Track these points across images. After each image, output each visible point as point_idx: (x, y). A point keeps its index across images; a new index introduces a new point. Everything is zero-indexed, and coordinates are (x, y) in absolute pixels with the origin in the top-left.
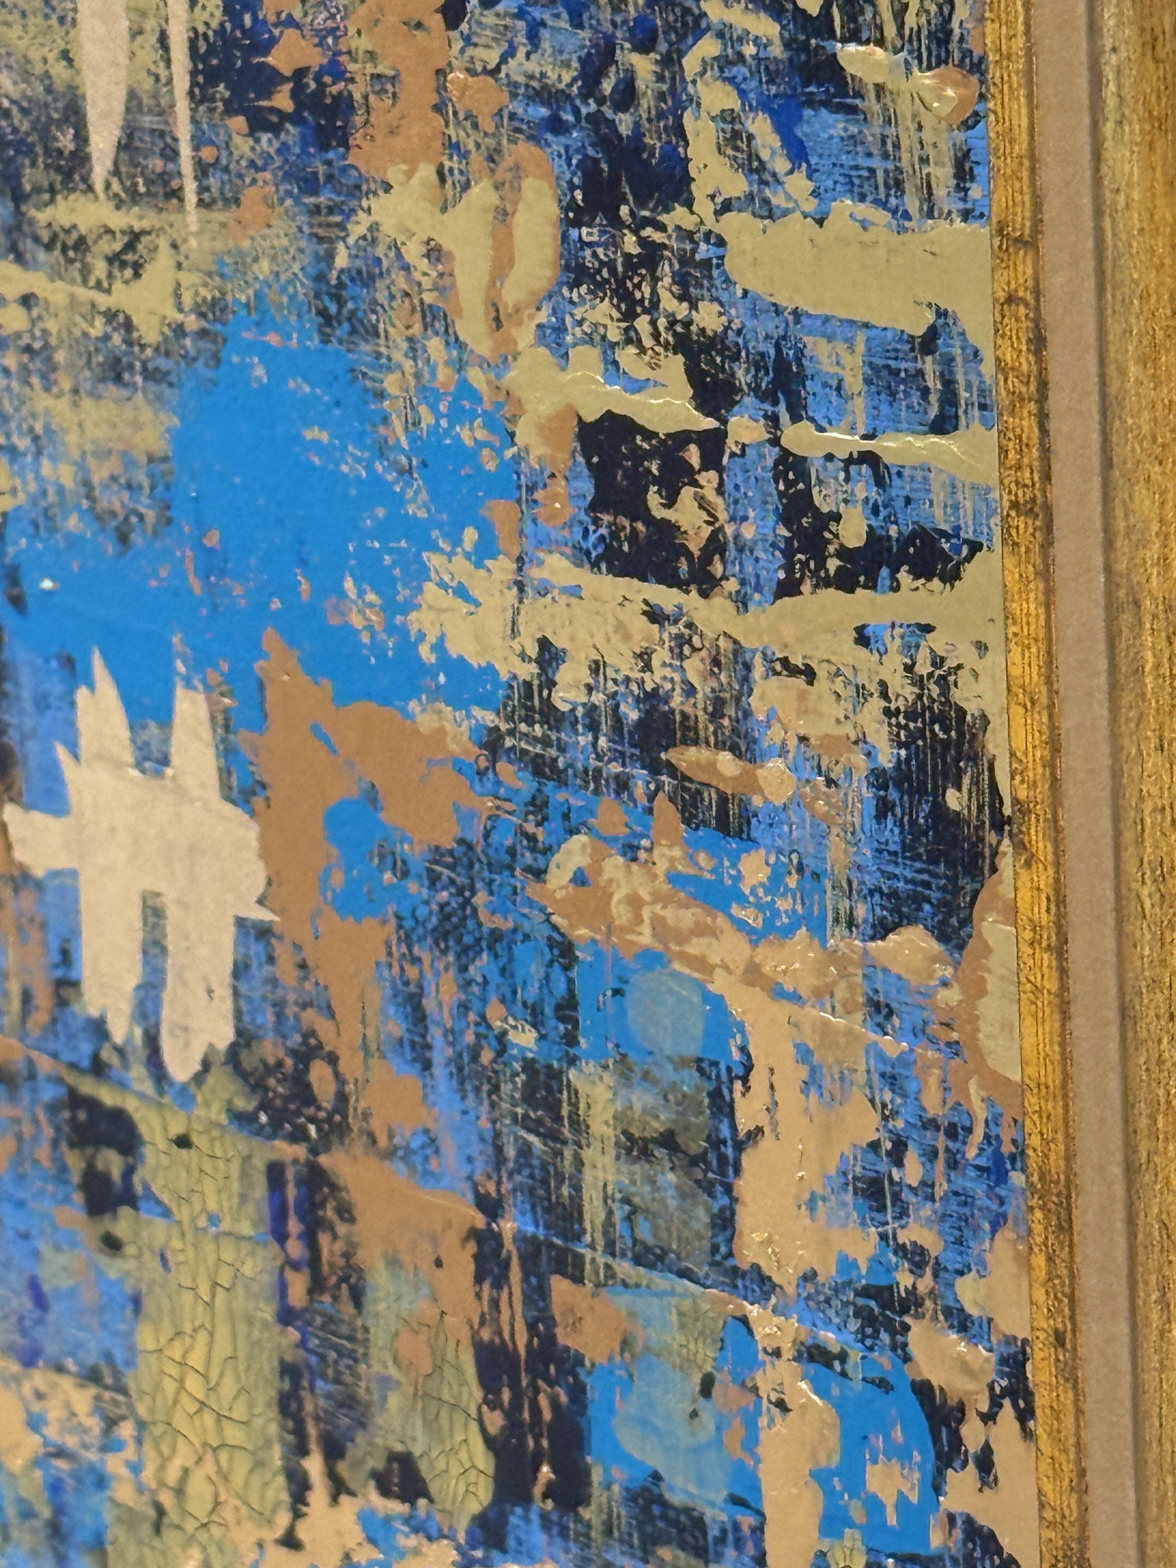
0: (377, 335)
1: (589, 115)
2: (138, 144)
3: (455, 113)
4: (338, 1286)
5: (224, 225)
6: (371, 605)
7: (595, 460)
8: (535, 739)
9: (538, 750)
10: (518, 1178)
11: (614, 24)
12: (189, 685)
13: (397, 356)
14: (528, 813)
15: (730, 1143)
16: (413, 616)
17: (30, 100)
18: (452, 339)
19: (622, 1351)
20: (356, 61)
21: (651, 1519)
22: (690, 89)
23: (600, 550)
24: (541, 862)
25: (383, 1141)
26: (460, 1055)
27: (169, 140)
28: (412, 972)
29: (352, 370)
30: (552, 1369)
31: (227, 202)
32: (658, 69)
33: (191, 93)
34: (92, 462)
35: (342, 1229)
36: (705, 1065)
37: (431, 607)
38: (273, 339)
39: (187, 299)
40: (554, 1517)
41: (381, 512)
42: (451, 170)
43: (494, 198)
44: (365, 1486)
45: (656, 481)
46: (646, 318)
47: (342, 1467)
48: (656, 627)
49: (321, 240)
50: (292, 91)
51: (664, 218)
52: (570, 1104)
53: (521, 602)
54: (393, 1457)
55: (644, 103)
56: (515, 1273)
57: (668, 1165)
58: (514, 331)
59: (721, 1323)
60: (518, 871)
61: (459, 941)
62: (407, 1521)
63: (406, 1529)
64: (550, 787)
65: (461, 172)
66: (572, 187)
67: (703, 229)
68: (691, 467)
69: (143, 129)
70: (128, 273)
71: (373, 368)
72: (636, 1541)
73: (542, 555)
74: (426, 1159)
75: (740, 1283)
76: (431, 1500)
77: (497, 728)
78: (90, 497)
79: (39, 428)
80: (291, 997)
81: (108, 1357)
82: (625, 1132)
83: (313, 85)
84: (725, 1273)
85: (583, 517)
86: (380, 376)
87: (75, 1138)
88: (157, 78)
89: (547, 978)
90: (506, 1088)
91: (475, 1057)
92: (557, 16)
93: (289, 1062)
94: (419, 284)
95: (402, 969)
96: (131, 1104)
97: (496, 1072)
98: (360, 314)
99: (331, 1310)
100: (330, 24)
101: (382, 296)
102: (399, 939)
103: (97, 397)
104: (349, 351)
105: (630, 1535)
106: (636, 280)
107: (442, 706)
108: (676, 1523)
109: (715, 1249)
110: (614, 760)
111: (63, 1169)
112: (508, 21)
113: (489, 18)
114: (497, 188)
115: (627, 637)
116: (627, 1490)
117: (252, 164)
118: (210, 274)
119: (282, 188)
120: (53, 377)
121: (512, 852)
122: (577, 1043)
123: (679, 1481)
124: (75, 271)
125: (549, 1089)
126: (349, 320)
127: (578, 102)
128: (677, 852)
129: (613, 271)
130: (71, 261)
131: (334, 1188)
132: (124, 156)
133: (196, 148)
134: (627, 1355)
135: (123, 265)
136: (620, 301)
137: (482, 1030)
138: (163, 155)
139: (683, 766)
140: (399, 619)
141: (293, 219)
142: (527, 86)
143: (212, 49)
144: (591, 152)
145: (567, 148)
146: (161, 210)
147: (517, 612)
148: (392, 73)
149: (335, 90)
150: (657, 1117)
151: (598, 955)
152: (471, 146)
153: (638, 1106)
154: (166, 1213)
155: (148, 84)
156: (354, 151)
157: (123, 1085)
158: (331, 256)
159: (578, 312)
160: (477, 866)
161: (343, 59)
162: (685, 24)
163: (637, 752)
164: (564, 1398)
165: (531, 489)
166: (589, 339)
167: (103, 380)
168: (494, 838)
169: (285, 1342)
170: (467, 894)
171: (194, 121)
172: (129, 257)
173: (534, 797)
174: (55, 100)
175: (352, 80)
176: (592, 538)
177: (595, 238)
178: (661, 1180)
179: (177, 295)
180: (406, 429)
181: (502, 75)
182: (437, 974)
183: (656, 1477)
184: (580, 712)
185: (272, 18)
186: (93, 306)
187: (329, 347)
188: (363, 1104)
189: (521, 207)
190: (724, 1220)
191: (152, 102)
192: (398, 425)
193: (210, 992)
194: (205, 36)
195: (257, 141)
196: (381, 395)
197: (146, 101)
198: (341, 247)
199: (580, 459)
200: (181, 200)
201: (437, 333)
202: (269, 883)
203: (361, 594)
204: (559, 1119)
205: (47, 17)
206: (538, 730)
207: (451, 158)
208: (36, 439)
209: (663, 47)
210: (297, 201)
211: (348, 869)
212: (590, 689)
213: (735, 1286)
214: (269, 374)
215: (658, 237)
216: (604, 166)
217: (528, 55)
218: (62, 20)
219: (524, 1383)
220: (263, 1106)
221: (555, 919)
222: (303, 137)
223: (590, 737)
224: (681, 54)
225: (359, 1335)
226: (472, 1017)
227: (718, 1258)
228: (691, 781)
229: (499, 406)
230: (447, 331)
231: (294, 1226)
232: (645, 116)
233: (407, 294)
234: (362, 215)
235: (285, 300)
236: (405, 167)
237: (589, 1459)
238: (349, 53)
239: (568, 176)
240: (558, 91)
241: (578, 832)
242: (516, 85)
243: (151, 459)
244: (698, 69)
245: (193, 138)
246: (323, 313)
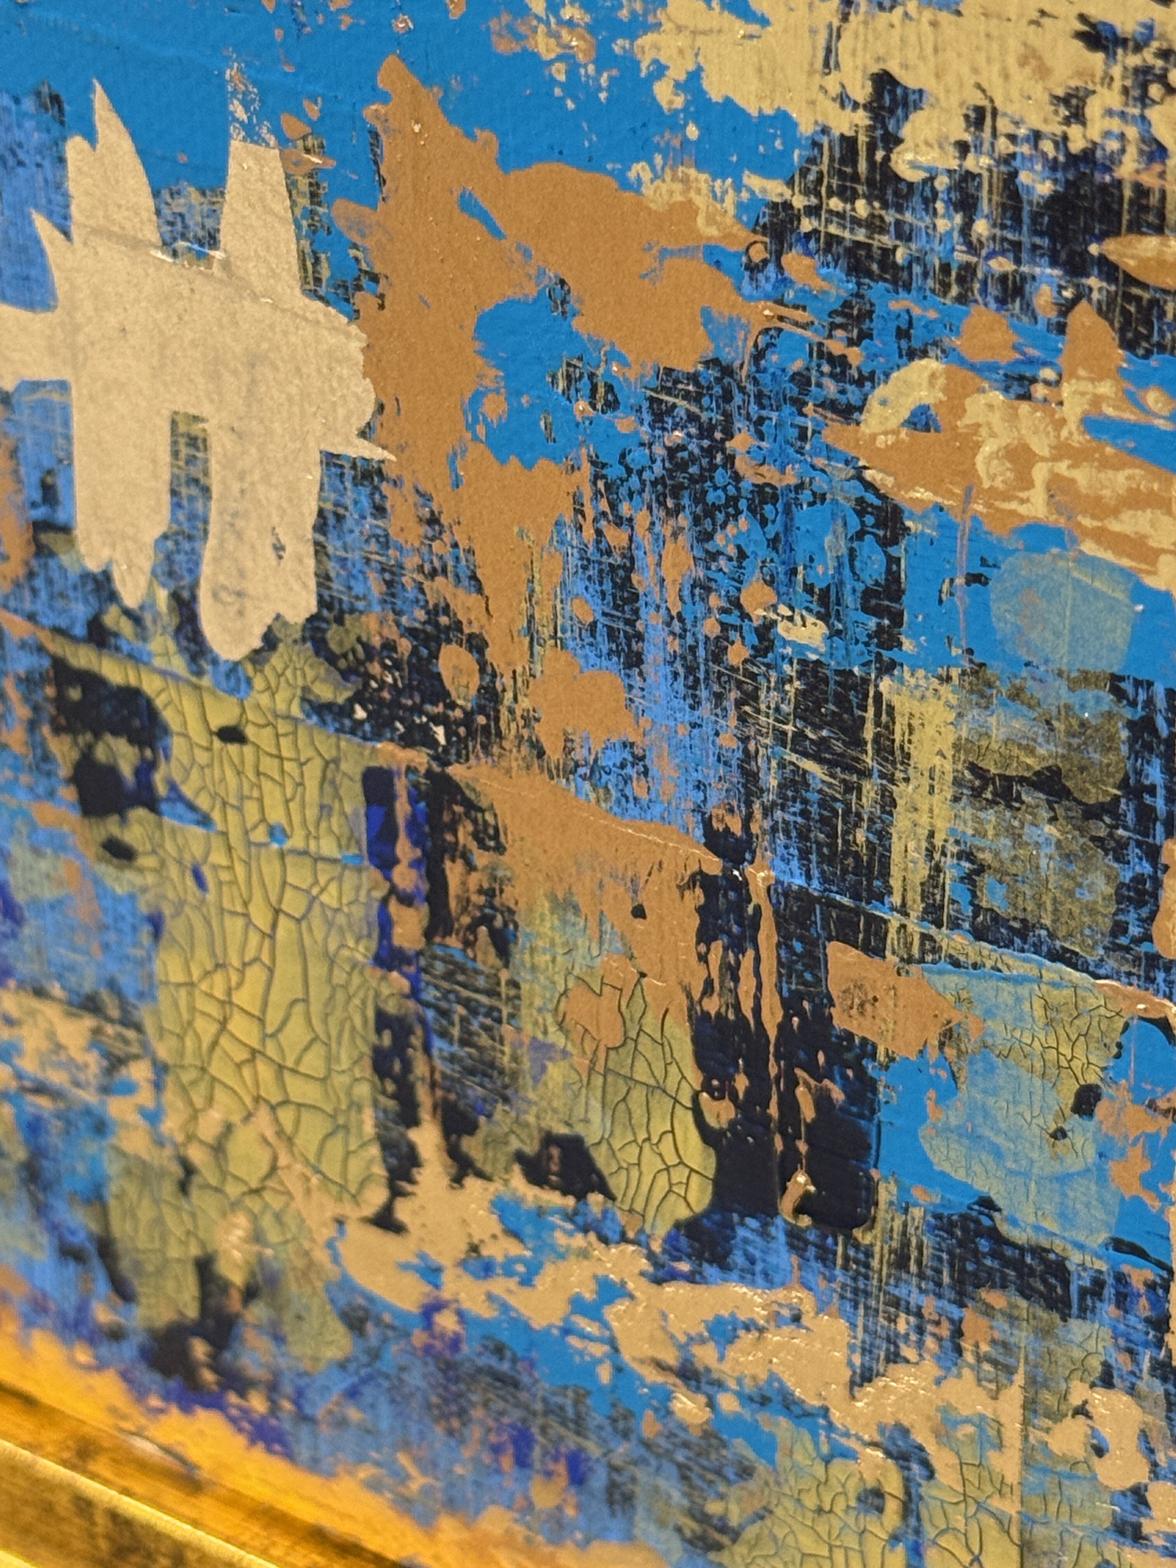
4: (472, 928)
6: (570, 24)
8: (856, 222)
9: (861, 235)
10: (778, 814)
12: (251, 134)
14: (833, 326)
15: (1161, 792)
19: (942, 1045)
21: (976, 1255)
24: (853, 395)
25: (554, 754)
26: (693, 649)
28: (616, 537)
30: (821, 1058)
35: (481, 858)
36: (1127, 686)
37: (679, 29)
40: (812, 1237)
44: (507, 1170)
47: (470, 1145)
48: (1100, 56)
52: (878, 724)
53: (845, 18)
54: (549, 1139)
56: (767, 935)
57: (1045, 814)
59: (1120, 1024)
60: (809, 409)
61: (699, 498)
62: (570, 1217)
63: (569, 1226)
64: (877, 291)
72: (946, 1279)
74: (627, 780)
75: (1160, 976)
76: (609, 1196)
77: (787, 206)
80: (411, 562)
81: (112, 985)
82: (973, 768)
84: (1137, 960)
87: (62, 721)
89: (852, 554)
90: (768, 698)
91: (718, 654)
93: (405, 646)
95: (599, 533)
96: (150, 685)
97: (753, 677)
99: (459, 957)
102: (597, 494)
105: (939, 1272)
107: (692, 172)
108: (1018, 1265)
109: (1120, 928)
110: (1003, 252)
111: (46, 757)
115: (1043, 72)
116: (938, 1217)
121: (802, 380)
122: (900, 644)
123: (1027, 1215)
125: (841, 700)
128: (1106, 388)
131: (471, 807)
134: (950, 1052)
137: (733, 619)
139: (1130, 264)
140: (619, 46)
147: (834, 35)
150: (1032, 752)
151: (947, 527)
153: (998, 734)
154: (205, 821)
157: (135, 659)
160: (738, 399)
163: (1045, 242)
164: (838, 1095)
168: (773, 358)
169: (385, 991)
170: (718, 435)
173: (846, 304)
178: (1029, 833)
182: (659, 541)
183: (987, 1204)
184: (942, 183)
188: (525, 703)
190: (1141, 893)
193: (279, 548)
202: (381, 408)
203: (554, 8)
204: (860, 744)
206: (862, 208)
211: (514, 393)
212: (963, 148)
213: (1153, 981)
219: (773, 1070)
220: (358, 698)
221: (868, 475)
223: (958, 219)
225: (503, 989)
226: (714, 601)
227: (1123, 941)
228: (1145, 286)
231: (404, 849)
237: (874, 1173)
241: (924, 354)
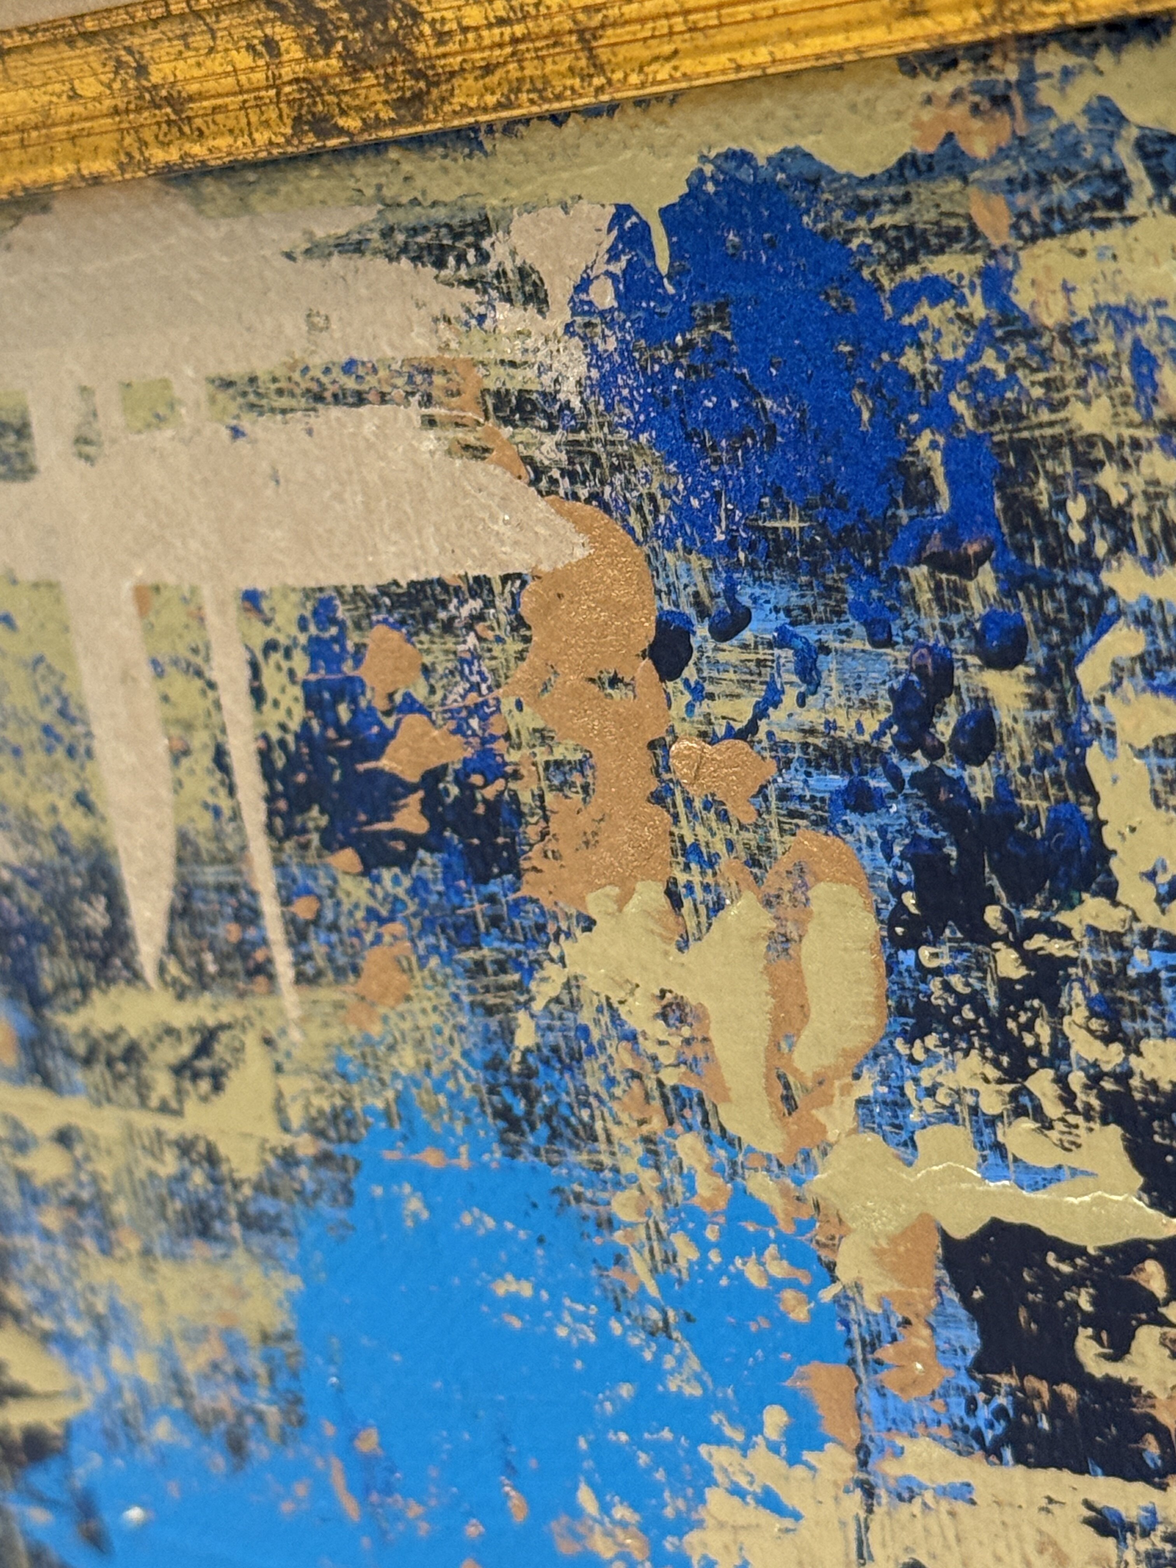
0: (595, 1139)
1: (914, 776)
2: (200, 906)
3: (688, 802)
5: (339, 1006)
6: (623, 1524)
7: (978, 1294)
11: (948, 632)
13: (629, 1166)
16: (693, 1538)
17: (40, 866)
18: (716, 1133)
20: (519, 747)
22: (1095, 712)
23: (1000, 1427)
27: (244, 896)
29: (558, 1190)
31: (340, 973)
32: (1032, 689)
33: (270, 829)
34: (181, 1348)
37: (722, 1525)
38: (431, 1158)
39: (296, 1115)
41: (625, 1391)
42: (689, 887)
43: (766, 921)
45: (1088, 1320)
46: (1048, 1074)
48: (1111, 1542)
49: (490, 1011)
50: (423, 802)
51: (1065, 918)
53: (870, 1510)
55: (1013, 746)
58: (819, 1114)
65: (706, 888)
66: (897, 889)
67: (1136, 926)
68: (1152, 1295)
69: (205, 887)
70: (205, 1085)
71: (592, 1185)
73: (900, 1442)
78: (182, 1393)
79: (101, 1307)
83: (454, 791)
85: (964, 1381)
86: (603, 1196)
88: (217, 812)
92: (848, 633)
94: (654, 1058)
98: (564, 1111)
100: (473, 698)
101: (594, 1083)
103: (178, 1258)
104: (552, 1164)
106: (1023, 1018)
112: (763, 653)
113: (730, 653)
114: (768, 904)
115: (1061, 1559)
117: (372, 915)
118: (326, 1077)
119: (421, 944)
120: (113, 1235)
124: (127, 1090)
126: (547, 1119)
127: (895, 758)
129: (981, 1008)
130: (119, 1078)
132: (182, 927)
133: (286, 902)
135: (196, 1076)
136: (999, 1051)
138: (237, 918)
140: (669, 1543)
141: (445, 985)
142: (805, 746)
143: (294, 763)
144: (925, 832)
145: (882, 831)
146: (242, 995)
147: (863, 1528)
148: (579, 756)
149: (490, 792)
152: (719, 847)
155: (205, 822)
156: (529, 877)
158: (508, 1032)
159: (926, 1077)
161: (500, 746)
162: (1076, 613)
165: (872, 1344)
166: (950, 1115)
167: (186, 1235)
171: (279, 865)
172: (204, 1064)
174: (74, 861)
175: (516, 775)
176: (984, 1413)
177: (946, 961)
179: (279, 1109)
180: (654, 1270)
181: (761, 735)
185: (381, 704)
186: (159, 1134)
187: (521, 1159)
189: (812, 928)
191: (213, 847)
192: (640, 1265)
194: (282, 743)
195: (377, 880)
196: (609, 1223)
197: (205, 845)
198: (522, 1016)
199: (952, 1295)
200: (272, 978)
201: (689, 1128)
203: (605, 1508)
205: (49, 750)
207: (687, 868)
208: (98, 1321)
209: (1039, 654)
210: (447, 960)
214: (428, 1206)
215: (1057, 948)
216: (952, 851)
217: (802, 701)
218: (71, 752)
222: (447, 867)
224: (1073, 660)
229: (804, 1227)
230: (705, 1122)
232: (1015, 766)
233: (636, 1075)
234: (551, 970)
235: (442, 1099)
236: (615, 891)
238: (507, 737)
239: (888, 872)
240: (857, 747)
242: (787, 747)
243: (265, 1337)
244: (1107, 678)
245: (279, 887)
246: (504, 1113)
